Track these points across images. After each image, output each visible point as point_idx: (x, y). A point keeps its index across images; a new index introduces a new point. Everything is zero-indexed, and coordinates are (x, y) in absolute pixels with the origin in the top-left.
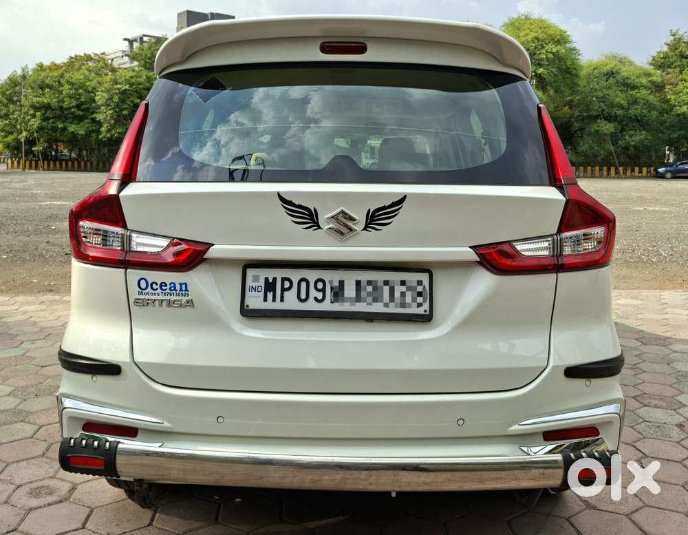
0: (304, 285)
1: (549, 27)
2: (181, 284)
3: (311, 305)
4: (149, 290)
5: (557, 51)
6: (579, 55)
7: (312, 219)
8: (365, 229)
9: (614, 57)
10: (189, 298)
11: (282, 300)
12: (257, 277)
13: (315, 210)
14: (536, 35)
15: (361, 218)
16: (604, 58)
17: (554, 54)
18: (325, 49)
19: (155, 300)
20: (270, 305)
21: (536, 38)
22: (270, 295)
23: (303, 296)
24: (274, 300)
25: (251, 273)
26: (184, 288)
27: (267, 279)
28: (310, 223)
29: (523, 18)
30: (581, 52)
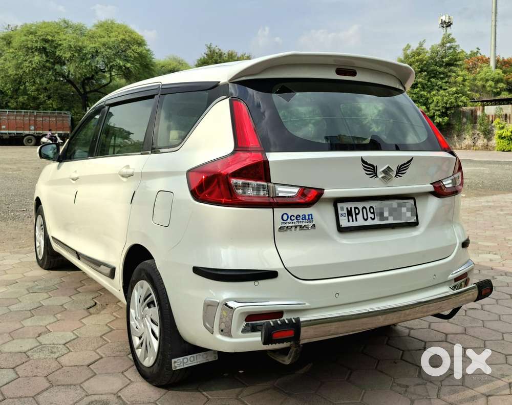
0: (364, 210)
1: (132, 32)
2: (309, 215)
3: (370, 222)
4: (289, 220)
5: (141, 52)
6: (153, 55)
7: (374, 172)
8: (395, 177)
9: (175, 59)
10: (313, 223)
11: (356, 220)
12: (343, 207)
13: (376, 166)
14: (124, 37)
15: (395, 169)
16: (168, 59)
17: (138, 53)
18: (339, 72)
19: (292, 227)
20: (351, 224)
21: (124, 40)
22: (350, 218)
23: (366, 218)
24: (353, 221)
25: (339, 205)
26: (310, 218)
27: (347, 208)
28: (372, 174)
29: (109, 22)
30: (154, 53)
